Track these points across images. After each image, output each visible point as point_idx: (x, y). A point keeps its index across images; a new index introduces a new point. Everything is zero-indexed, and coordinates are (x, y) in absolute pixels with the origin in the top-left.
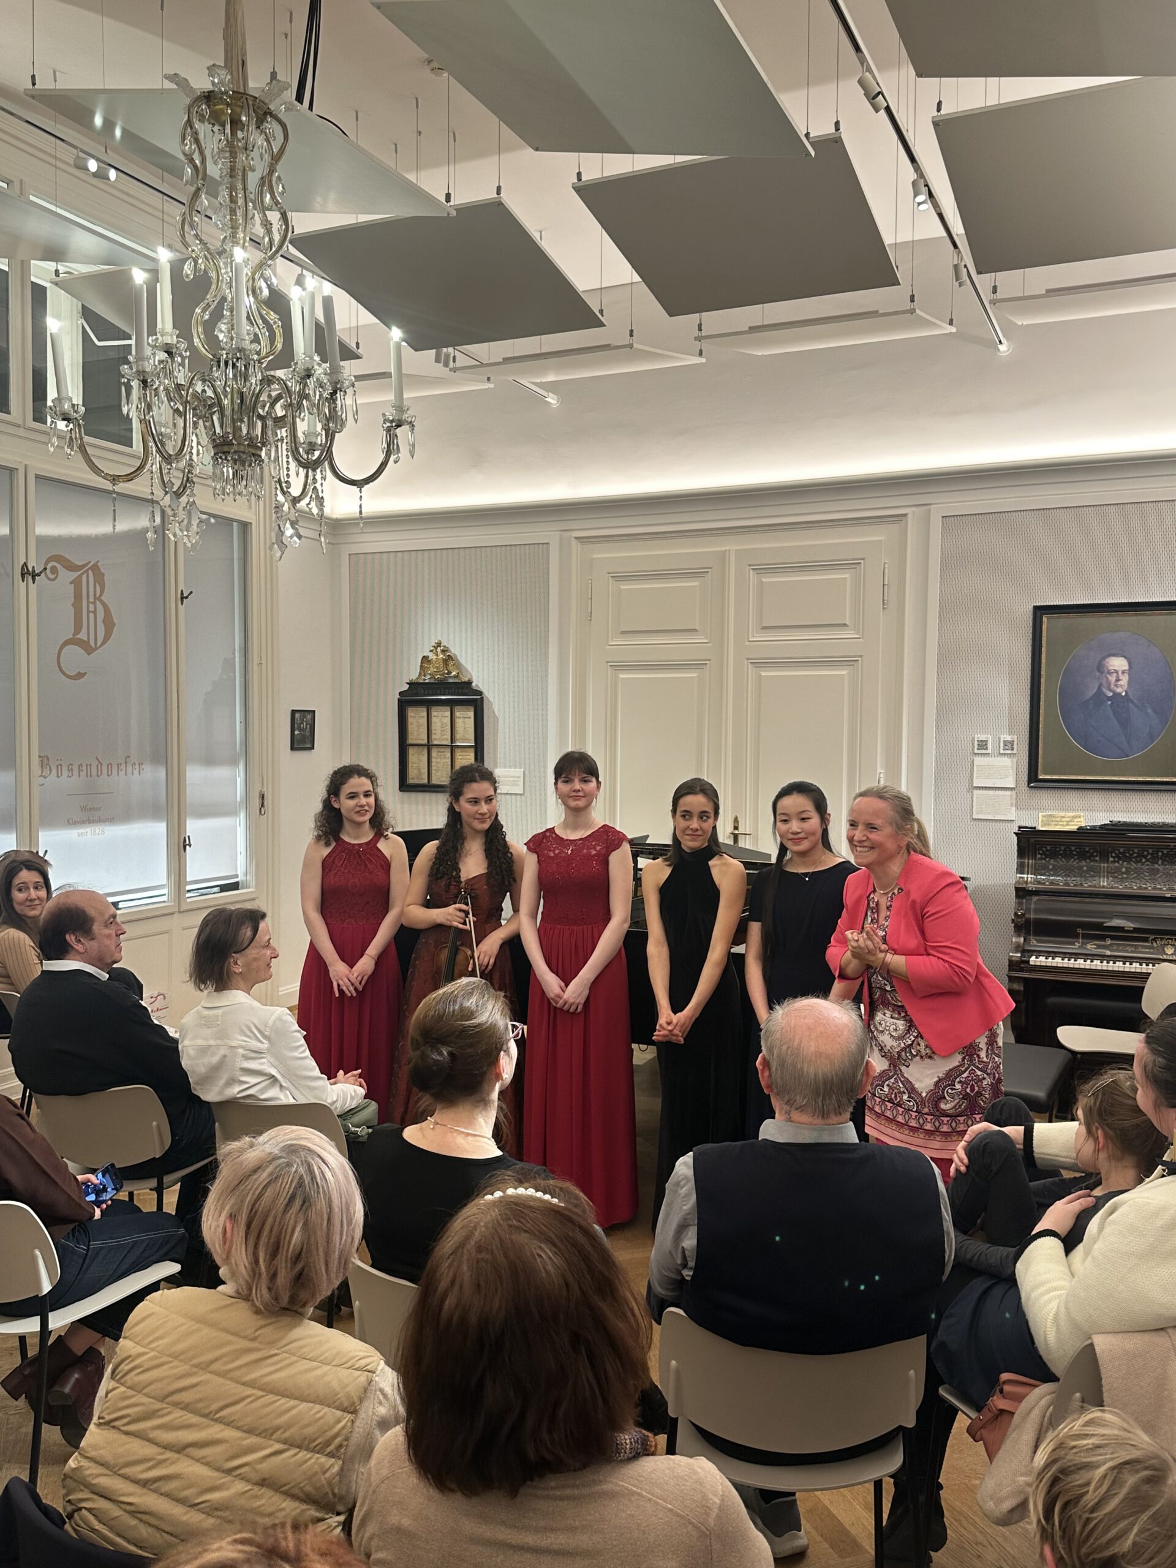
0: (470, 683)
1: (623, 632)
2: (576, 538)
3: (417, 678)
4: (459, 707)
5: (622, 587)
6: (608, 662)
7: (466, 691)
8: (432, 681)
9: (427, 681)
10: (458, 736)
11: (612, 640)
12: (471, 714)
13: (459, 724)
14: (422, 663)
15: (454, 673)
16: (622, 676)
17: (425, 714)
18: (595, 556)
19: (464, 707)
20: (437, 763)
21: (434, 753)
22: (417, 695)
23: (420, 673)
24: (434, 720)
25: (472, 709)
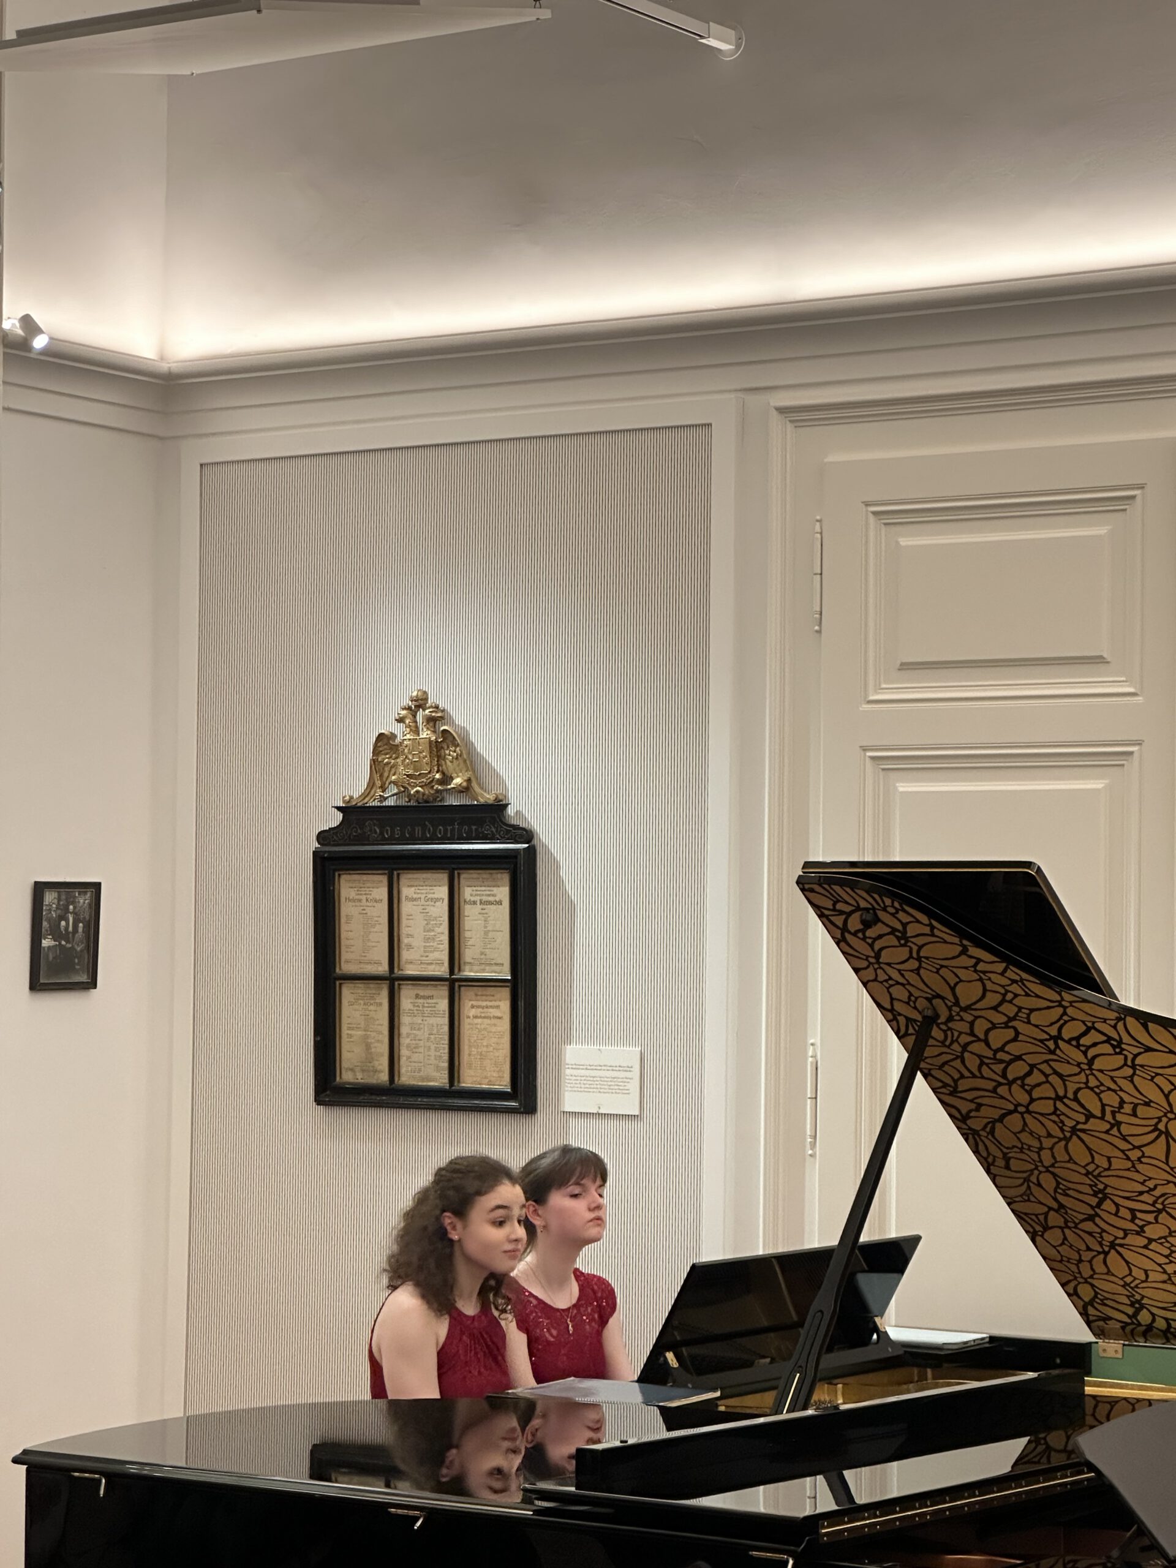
0: (499, 807)
1: (905, 667)
2: (781, 410)
3: (365, 795)
4: (474, 874)
5: (904, 542)
6: (865, 749)
7: (487, 829)
8: (403, 802)
9: (390, 802)
10: (469, 954)
11: (878, 689)
12: (503, 893)
13: (472, 918)
14: (376, 751)
15: (458, 781)
16: (903, 787)
17: (382, 893)
18: (830, 458)
19: (485, 874)
20: (412, 1026)
21: (407, 998)
22: (362, 840)
23: (371, 785)
24: (406, 908)
25: (505, 878)
